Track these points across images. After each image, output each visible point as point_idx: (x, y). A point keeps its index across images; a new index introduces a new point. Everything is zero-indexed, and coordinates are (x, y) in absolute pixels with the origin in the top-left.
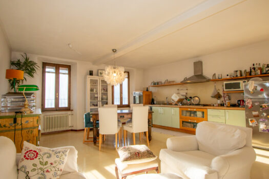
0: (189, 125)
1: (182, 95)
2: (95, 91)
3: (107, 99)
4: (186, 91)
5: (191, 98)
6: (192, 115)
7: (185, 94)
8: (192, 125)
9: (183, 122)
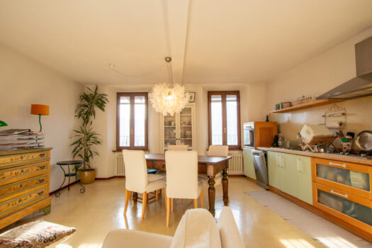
0: (332, 201)
1: (329, 128)
2: (173, 126)
3: (191, 136)
4: (342, 119)
5: (351, 134)
6: (340, 178)
7: (337, 125)
8: (341, 204)
9: (319, 191)
